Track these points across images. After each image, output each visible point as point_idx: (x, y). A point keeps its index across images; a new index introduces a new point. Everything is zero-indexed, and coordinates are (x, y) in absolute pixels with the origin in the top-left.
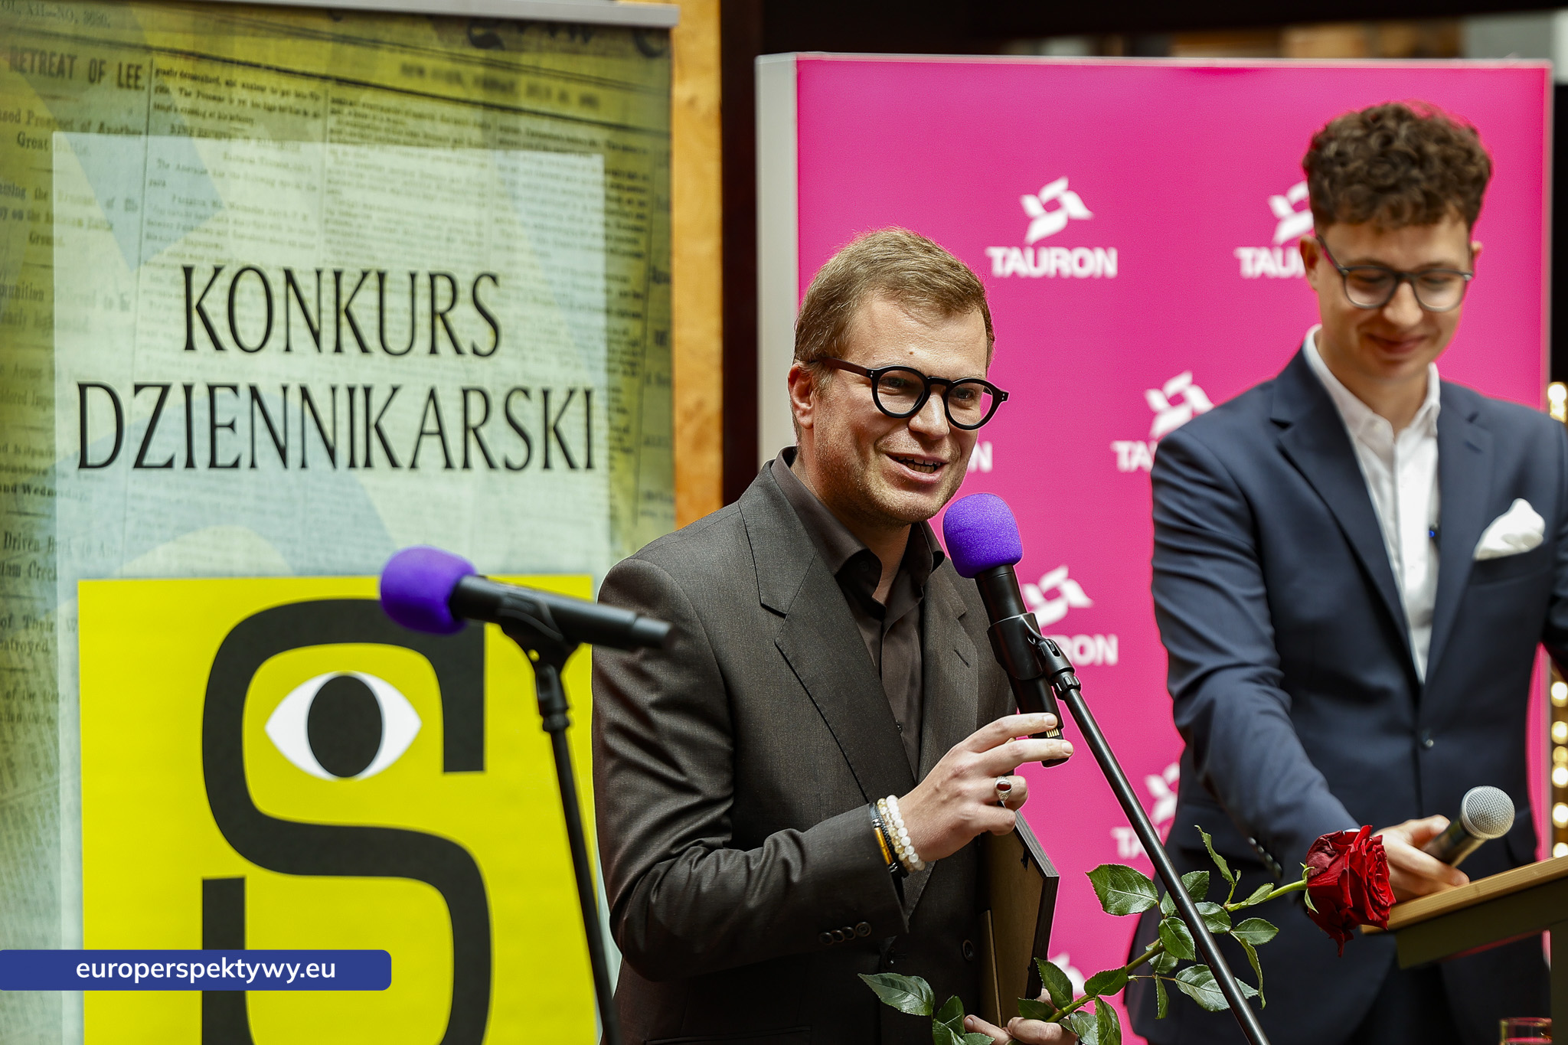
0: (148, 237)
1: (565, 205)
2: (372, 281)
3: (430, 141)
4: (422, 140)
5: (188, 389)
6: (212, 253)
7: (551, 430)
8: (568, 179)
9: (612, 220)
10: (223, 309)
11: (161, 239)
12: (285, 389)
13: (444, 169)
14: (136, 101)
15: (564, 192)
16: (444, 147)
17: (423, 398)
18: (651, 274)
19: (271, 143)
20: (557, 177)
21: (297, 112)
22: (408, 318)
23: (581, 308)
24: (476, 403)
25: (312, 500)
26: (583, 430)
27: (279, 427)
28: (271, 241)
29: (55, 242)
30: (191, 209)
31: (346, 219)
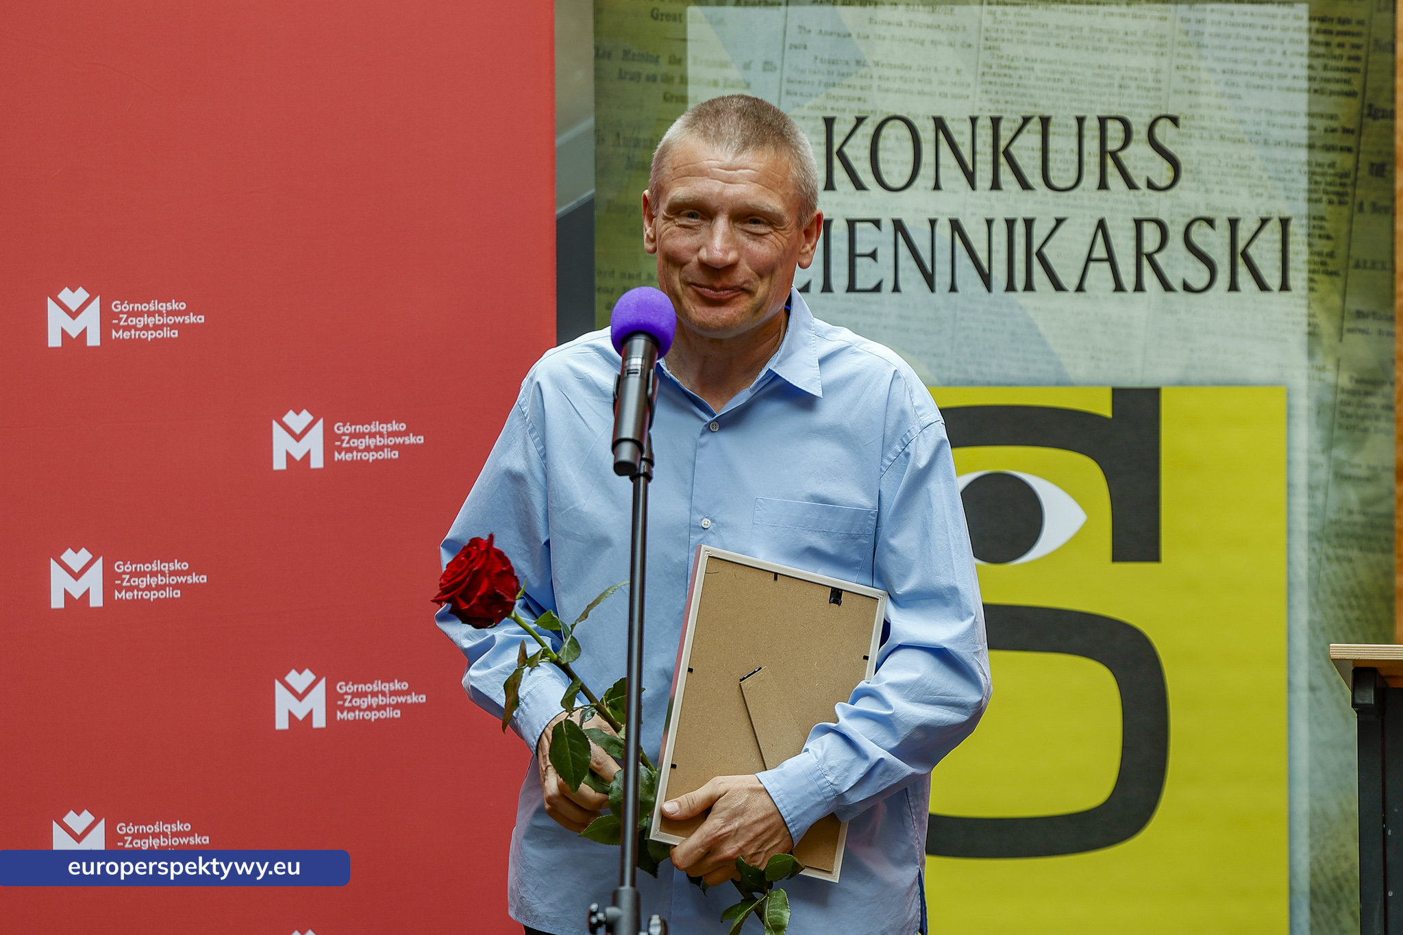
1: (1260, 51)
2: (1035, 125)
6: (854, 106)
7: (1240, 256)
8: (1264, 27)
9: (1319, 62)
10: (866, 153)
11: (801, 94)
12: (933, 223)
13: (1117, 23)
15: (1260, 39)
16: (1118, 4)
17: (1091, 228)
18: (1366, 111)
19: (921, 8)
20: (1250, 26)
22: (1076, 158)
23: (1278, 144)
24: (1150, 231)
25: (962, 319)
26: (1279, 255)
27: (926, 256)
28: (919, 93)
29: (689, 100)
30: (834, 68)
31: (1006, 71)
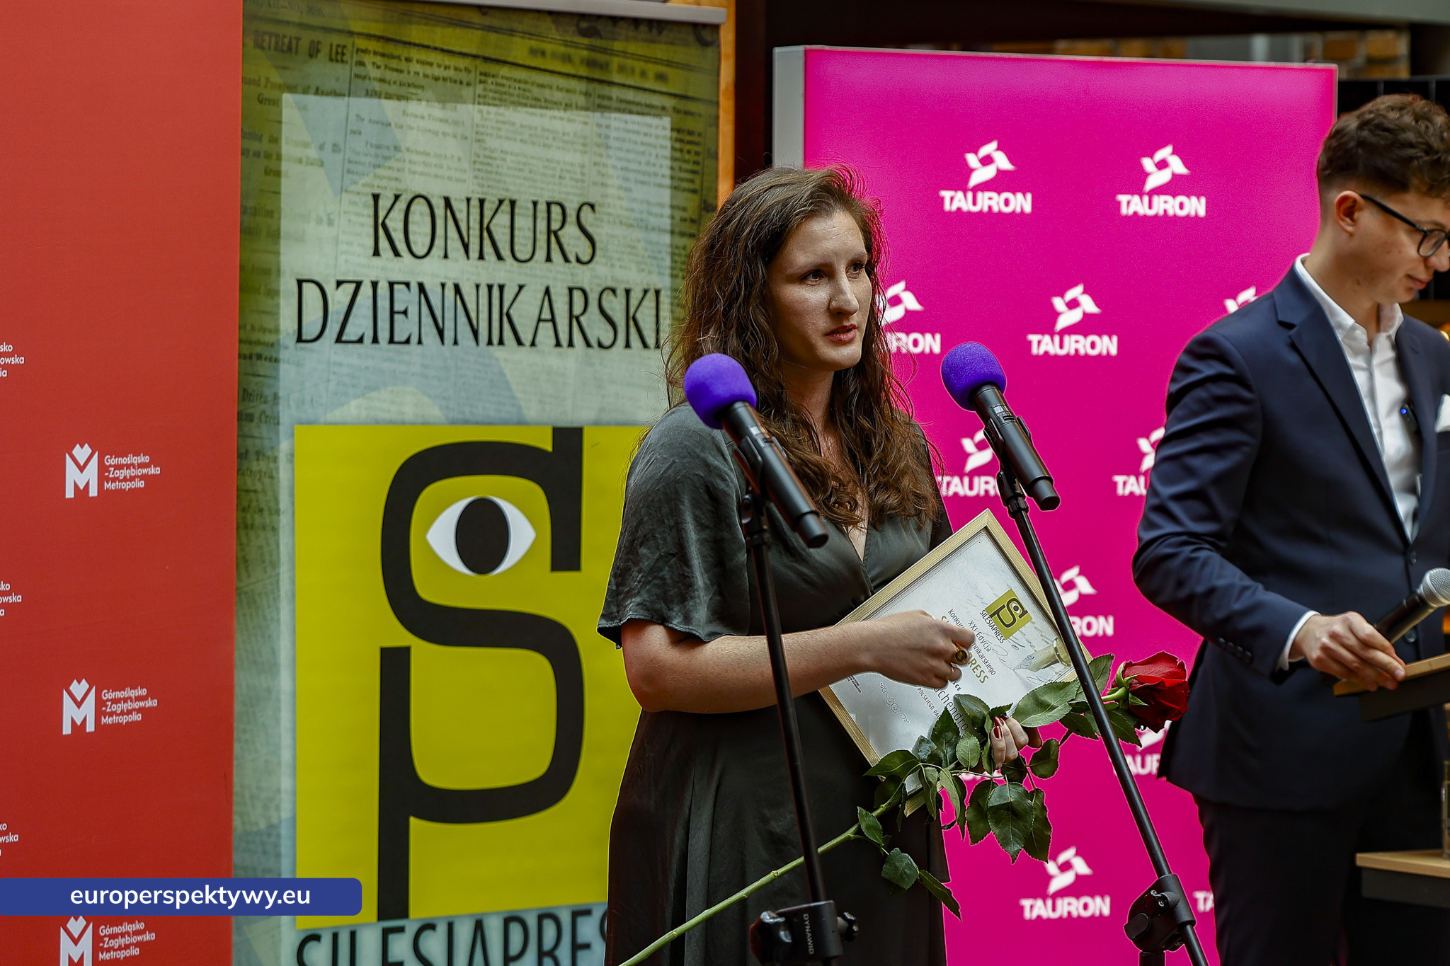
0: (349, 172)
1: (643, 153)
2: (506, 207)
3: (548, 104)
4: (543, 104)
5: (375, 285)
6: (393, 184)
7: (632, 319)
8: (646, 134)
9: (677, 165)
10: (401, 225)
11: (357, 173)
12: (443, 285)
13: (558, 125)
14: (342, 72)
15: (642, 144)
16: (559, 109)
17: (541, 295)
18: (703, 206)
19: (436, 104)
20: (638, 133)
21: (455, 82)
22: (531, 235)
23: (653, 229)
24: (578, 298)
25: (461, 368)
26: (654, 319)
27: (438, 314)
28: (435, 176)
29: (283, 174)
30: (379, 152)
31: (489, 161)
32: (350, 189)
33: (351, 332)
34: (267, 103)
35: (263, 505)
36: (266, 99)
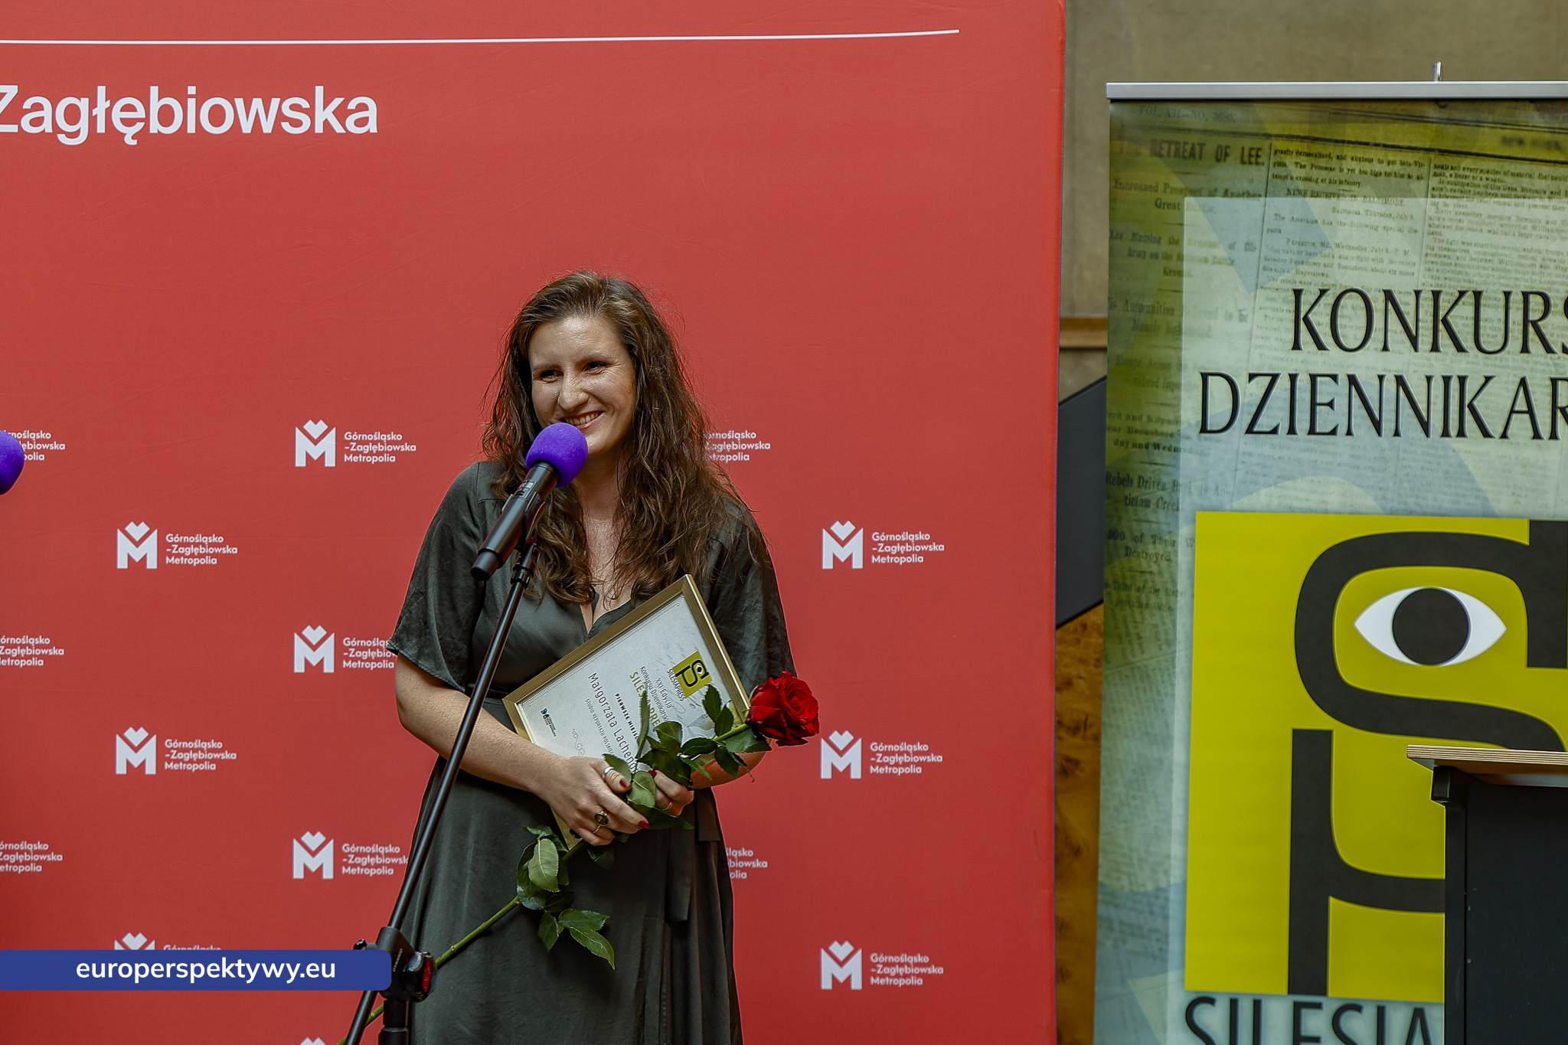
0: (1265, 269)
2: (1469, 298)
3: (1528, 193)
4: (1520, 193)
5: (1293, 378)
6: (1318, 279)
10: (1328, 319)
11: (1276, 270)
12: (1381, 378)
13: (1540, 214)
14: (1257, 174)
16: (1541, 198)
17: (1514, 386)
19: (1376, 199)
21: (1402, 176)
22: (1503, 325)
25: (1404, 459)
27: (1374, 405)
28: (1373, 270)
29: (1185, 274)
30: (1302, 248)
31: (1446, 253)
32: (1267, 286)
33: (1264, 424)
34: (1166, 207)
35: (1159, 586)
36: (1164, 204)
